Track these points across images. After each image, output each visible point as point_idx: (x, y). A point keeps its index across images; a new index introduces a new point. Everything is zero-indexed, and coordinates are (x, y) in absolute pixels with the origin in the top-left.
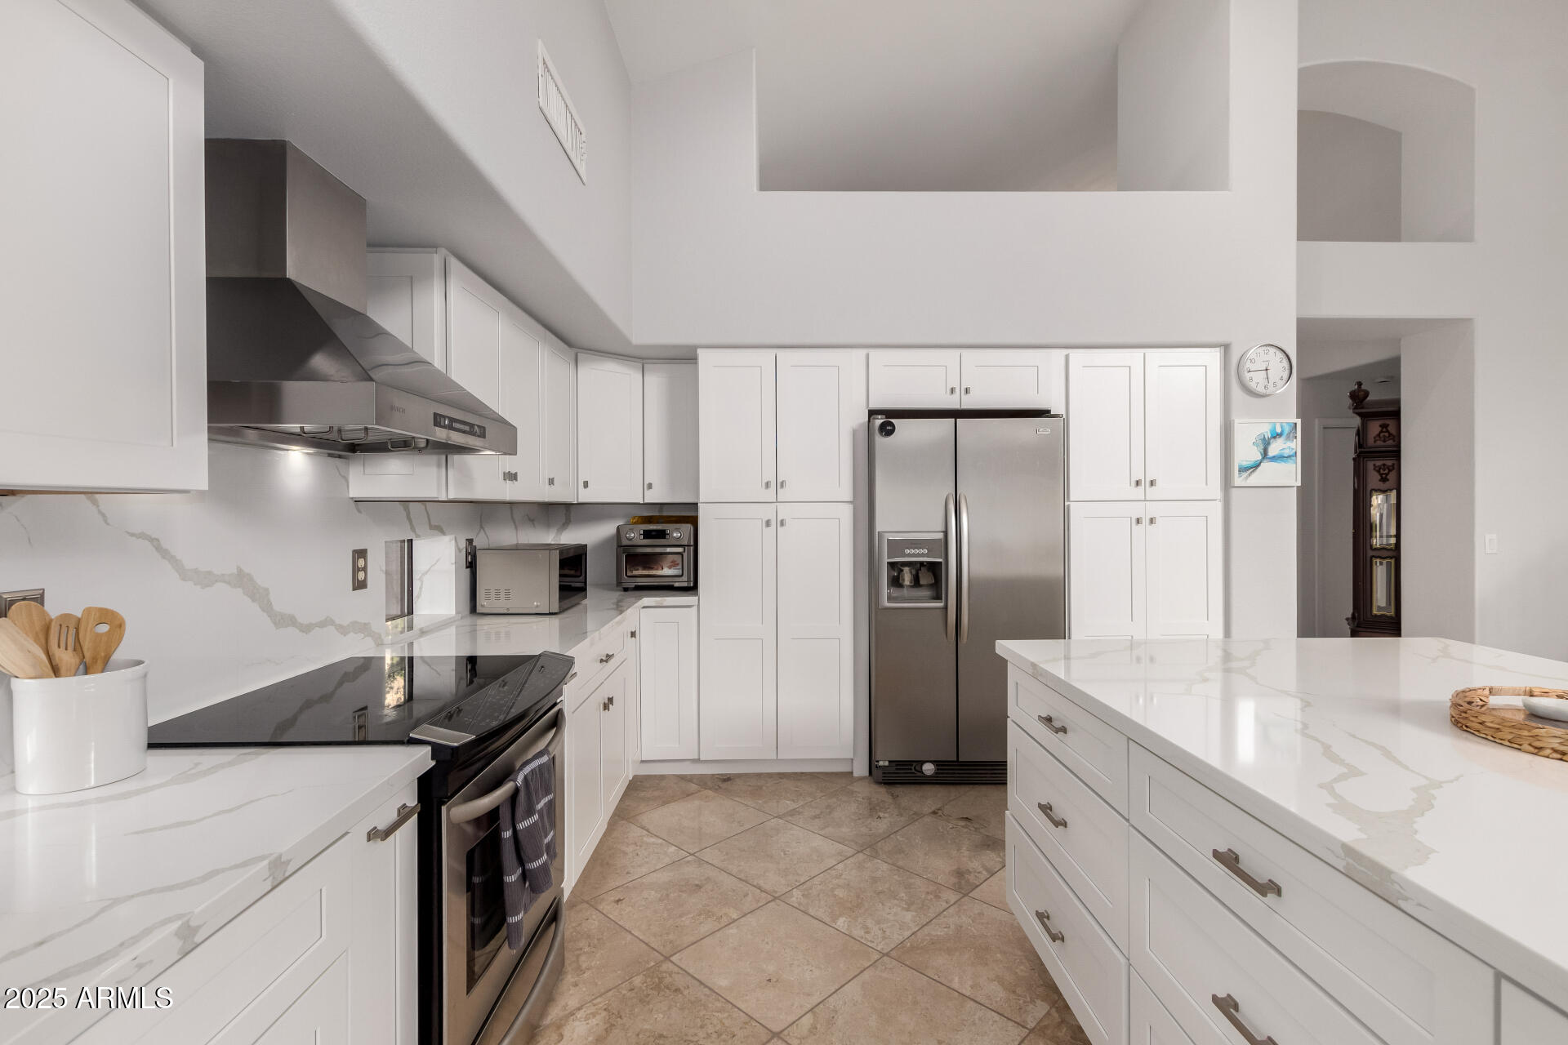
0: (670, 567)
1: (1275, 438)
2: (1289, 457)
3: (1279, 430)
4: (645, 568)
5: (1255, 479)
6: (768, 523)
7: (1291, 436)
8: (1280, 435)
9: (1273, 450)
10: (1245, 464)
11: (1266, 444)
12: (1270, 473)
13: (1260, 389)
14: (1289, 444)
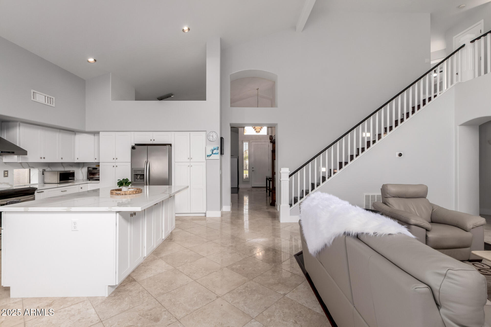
0: (98, 175)
1: (214, 150)
2: (217, 153)
3: (215, 148)
4: (93, 176)
5: (211, 158)
6: (114, 166)
7: (218, 149)
8: (215, 149)
9: (214, 152)
10: (208, 155)
11: (213, 151)
12: (213, 157)
13: (212, 140)
14: (217, 151)
